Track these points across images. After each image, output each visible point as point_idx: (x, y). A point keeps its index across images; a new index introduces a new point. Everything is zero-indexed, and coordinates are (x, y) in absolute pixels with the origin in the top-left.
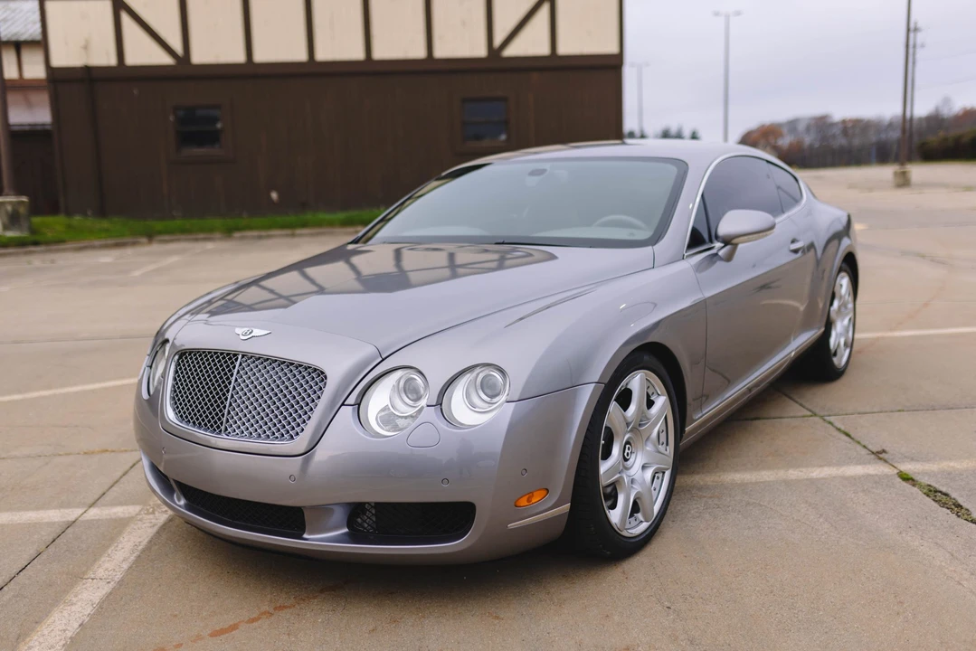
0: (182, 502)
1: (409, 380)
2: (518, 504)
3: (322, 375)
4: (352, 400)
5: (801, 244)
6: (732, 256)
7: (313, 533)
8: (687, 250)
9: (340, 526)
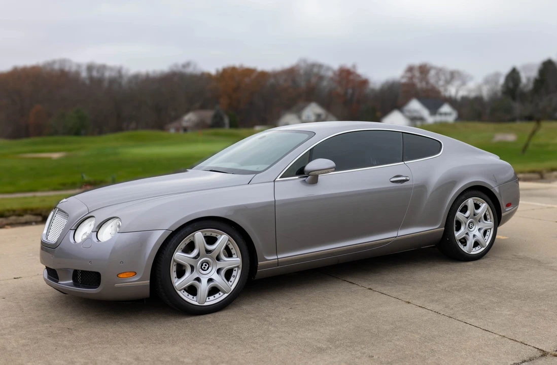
2: (119, 276)
3: (68, 217)
4: (73, 228)
5: (404, 178)
6: (314, 181)
7: (61, 281)
8: (281, 177)
9: (70, 280)
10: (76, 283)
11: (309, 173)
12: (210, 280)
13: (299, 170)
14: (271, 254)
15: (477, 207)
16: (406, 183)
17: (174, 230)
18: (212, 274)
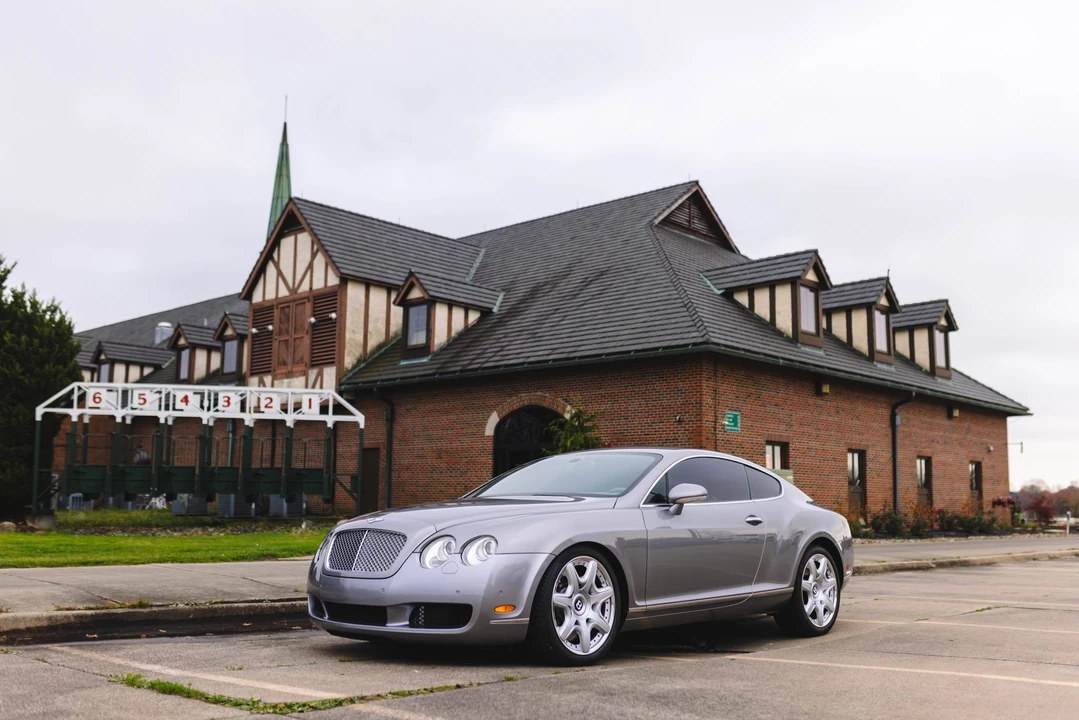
0: (327, 617)
1: (450, 543)
2: (496, 610)
3: (405, 537)
4: (418, 550)
5: (759, 519)
6: (678, 512)
7: (391, 622)
8: (644, 503)
9: (405, 621)
10: (413, 625)
11: (674, 501)
12: (588, 620)
13: (658, 498)
14: (640, 599)
15: (818, 565)
16: (760, 526)
17: (557, 554)
18: (588, 612)
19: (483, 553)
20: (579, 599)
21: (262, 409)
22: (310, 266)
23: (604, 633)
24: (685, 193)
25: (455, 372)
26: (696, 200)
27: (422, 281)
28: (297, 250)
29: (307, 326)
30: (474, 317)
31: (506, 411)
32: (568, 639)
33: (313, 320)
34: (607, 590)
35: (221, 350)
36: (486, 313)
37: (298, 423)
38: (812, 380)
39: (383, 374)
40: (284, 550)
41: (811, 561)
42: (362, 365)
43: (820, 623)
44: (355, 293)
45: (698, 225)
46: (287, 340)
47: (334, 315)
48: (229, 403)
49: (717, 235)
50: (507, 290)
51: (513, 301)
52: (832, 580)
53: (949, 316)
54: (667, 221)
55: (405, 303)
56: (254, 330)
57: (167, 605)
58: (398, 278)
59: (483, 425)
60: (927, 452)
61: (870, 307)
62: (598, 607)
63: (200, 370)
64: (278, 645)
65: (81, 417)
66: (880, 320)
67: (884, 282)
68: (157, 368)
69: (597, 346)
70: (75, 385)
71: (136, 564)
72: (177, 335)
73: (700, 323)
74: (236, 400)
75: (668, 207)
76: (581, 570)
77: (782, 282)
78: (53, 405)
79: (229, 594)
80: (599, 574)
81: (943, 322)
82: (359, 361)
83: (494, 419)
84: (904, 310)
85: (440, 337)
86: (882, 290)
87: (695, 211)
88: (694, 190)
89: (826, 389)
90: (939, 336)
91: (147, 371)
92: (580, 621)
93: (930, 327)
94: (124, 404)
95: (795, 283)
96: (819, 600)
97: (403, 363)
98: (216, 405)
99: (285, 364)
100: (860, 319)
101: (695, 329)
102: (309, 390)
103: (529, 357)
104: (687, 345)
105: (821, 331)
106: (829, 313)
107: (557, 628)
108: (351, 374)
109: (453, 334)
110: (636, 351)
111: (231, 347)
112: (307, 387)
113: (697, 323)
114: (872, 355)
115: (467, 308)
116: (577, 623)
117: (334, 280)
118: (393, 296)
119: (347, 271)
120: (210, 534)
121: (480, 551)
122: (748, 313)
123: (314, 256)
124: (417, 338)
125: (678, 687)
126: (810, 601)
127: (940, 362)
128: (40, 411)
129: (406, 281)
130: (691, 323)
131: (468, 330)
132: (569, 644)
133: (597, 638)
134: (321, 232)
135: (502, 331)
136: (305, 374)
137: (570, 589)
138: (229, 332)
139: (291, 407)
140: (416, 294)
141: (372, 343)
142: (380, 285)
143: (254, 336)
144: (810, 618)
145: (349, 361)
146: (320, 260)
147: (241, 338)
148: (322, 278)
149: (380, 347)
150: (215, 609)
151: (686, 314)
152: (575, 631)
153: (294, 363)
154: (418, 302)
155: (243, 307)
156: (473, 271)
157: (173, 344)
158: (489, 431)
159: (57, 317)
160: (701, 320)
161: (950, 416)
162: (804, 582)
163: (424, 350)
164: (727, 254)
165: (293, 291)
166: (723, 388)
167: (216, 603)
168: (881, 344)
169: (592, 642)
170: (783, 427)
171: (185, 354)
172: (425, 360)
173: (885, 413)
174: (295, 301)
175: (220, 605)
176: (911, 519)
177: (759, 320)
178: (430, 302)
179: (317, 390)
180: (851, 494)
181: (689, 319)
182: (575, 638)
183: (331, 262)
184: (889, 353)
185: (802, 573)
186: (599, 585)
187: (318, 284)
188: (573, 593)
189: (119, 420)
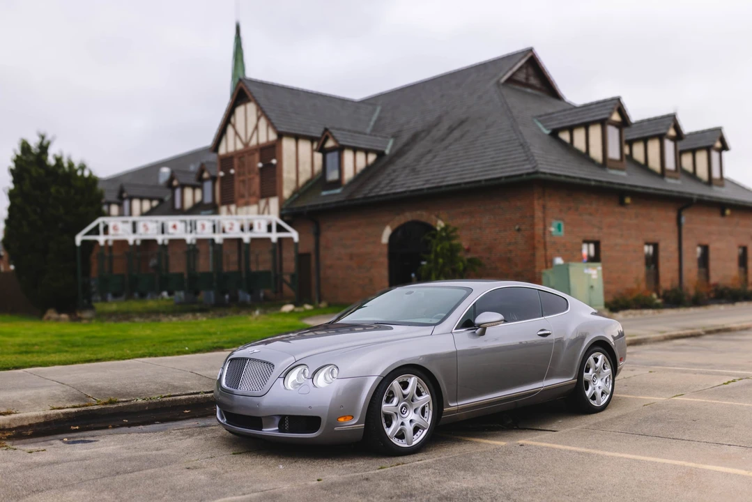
0: (225, 420)
1: (305, 370)
2: (339, 420)
3: (273, 365)
4: (282, 376)
5: (548, 332)
6: (483, 333)
7: (265, 428)
8: (456, 329)
9: (275, 427)
10: (281, 430)
11: (479, 326)
12: (411, 421)
13: (468, 323)
14: (453, 401)
15: (596, 360)
16: (548, 337)
17: (384, 376)
18: (411, 415)
19: (329, 377)
20: (404, 406)
21: (227, 230)
22: (256, 128)
23: (424, 429)
24: (522, 58)
25: (358, 199)
26: (532, 62)
27: (334, 134)
28: (247, 115)
29: (257, 170)
30: (372, 158)
31: (396, 225)
32: (396, 436)
33: (260, 165)
34: (426, 397)
35: (201, 187)
36: (380, 154)
37: (253, 240)
38: (617, 195)
39: (311, 202)
40: (229, 343)
41: (591, 358)
42: (296, 196)
43: (600, 402)
44: (288, 145)
45: (533, 81)
46: (243, 181)
47: (274, 161)
48: (204, 227)
49: (548, 88)
50: (395, 136)
51: (400, 144)
52: (608, 370)
53: (722, 140)
54: (511, 80)
55: (323, 151)
56: (222, 174)
57: (130, 401)
58: (317, 132)
59: (380, 236)
60: (705, 241)
61: (661, 137)
62: (419, 410)
63: (188, 202)
64: (200, 433)
65: (106, 242)
66: (669, 146)
67: (672, 118)
68: (161, 201)
69: (459, 177)
70: (100, 221)
71: (124, 359)
72: (172, 178)
73: (531, 158)
74: (209, 226)
75: (511, 69)
76: (405, 385)
77: (594, 123)
78: (89, 233)
79: (175, 388)
80: (419, 386)
81: (718, 145)
82: (294, 193)
83: (387, 232)
84: (688, 137)
85: (349, 174)
86: (670, 125)
87: (531, 71)
88: (530, 55)
89: (628, 200)
90: (715, 155)
91: (155, 203)
92: (405, 422)
93: (708, 149)
94: (134, 231)
95: (604, 123)
96: (598, 386)
97: (324, 193)
98: (195, 228)
99: (242, 196)
100: (654, 146)
101: (527, 162)
102: (261, 216)
103: (409, 187)
104: (521, 175)
105: (624, 158)
106: (631, 143)
107: (386, 430)
108: (288, 203)
109: (358, 171)
110: (486, 180)
111: (208, 185)
112: (259, 213)
113: (529, 158)
114: (663, 173)
115: (367, 152)
116: (402, 424)
117: (273, 137)
118: (315, 145)
119: (282, 129)
120: (197, 319)
121: (327, 376)
122: (569, 147)
123: (258, 119)
124: (333, 176)
125: (465, 485)
126: (590, 388)
127: (716, 174)
128: (79, 239)
129: (323, 134)
130: (525, 158)
131: (368, 168)
132: (396, 439)
133: (418, 433)
134: (262, 101)
135: (391, 168)
136: (257, 203)
137: (395, 401)
138: (206, 175)
139: (246, 227)
140: (330, 144)
141: (302, 179)
142: (306, 138)
143: (222, 178)
144: (591, 400)
145: (287, 193)
146: (263, 123)
147: (214, 179)
148: (265, 135)
149: (308, 182)
150: (163, 403)
151: (522, 151)
152: (401, 430)
153: (251, 195)
154: (332, 150)
155: (213, 157)
156: (372, 123)
157: (169, 184)
158: (385, 239)
159: (86, 174)
160: (533, 156)
161: (723, 214)
162: (585, 374)
163: (338, 183)
164: (556, 102)
165: (246, 145)
166: (550, 204)
167: (165, 397)
168: (670, 164)
169: (415, 437)
170: (596, 230)
171: (178, 192)
172: (338, 191)
173: (672, 214)
174: (247, 152)
175: (167, 399)
176: (692, 292)
177: (577, 152)
178: (340, 149)
179: (266, 216)
180: (648, 275)
181: (524, 155)
182: (401, 435)
183: (270, 123)
184: (676, 170)
185: (584, 367)
186: (419, 393)
187: (263, 140)
188: (399, 402)
189: (131, 242)
